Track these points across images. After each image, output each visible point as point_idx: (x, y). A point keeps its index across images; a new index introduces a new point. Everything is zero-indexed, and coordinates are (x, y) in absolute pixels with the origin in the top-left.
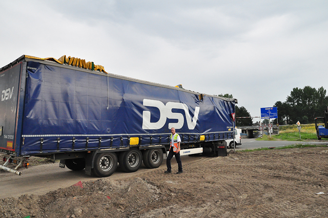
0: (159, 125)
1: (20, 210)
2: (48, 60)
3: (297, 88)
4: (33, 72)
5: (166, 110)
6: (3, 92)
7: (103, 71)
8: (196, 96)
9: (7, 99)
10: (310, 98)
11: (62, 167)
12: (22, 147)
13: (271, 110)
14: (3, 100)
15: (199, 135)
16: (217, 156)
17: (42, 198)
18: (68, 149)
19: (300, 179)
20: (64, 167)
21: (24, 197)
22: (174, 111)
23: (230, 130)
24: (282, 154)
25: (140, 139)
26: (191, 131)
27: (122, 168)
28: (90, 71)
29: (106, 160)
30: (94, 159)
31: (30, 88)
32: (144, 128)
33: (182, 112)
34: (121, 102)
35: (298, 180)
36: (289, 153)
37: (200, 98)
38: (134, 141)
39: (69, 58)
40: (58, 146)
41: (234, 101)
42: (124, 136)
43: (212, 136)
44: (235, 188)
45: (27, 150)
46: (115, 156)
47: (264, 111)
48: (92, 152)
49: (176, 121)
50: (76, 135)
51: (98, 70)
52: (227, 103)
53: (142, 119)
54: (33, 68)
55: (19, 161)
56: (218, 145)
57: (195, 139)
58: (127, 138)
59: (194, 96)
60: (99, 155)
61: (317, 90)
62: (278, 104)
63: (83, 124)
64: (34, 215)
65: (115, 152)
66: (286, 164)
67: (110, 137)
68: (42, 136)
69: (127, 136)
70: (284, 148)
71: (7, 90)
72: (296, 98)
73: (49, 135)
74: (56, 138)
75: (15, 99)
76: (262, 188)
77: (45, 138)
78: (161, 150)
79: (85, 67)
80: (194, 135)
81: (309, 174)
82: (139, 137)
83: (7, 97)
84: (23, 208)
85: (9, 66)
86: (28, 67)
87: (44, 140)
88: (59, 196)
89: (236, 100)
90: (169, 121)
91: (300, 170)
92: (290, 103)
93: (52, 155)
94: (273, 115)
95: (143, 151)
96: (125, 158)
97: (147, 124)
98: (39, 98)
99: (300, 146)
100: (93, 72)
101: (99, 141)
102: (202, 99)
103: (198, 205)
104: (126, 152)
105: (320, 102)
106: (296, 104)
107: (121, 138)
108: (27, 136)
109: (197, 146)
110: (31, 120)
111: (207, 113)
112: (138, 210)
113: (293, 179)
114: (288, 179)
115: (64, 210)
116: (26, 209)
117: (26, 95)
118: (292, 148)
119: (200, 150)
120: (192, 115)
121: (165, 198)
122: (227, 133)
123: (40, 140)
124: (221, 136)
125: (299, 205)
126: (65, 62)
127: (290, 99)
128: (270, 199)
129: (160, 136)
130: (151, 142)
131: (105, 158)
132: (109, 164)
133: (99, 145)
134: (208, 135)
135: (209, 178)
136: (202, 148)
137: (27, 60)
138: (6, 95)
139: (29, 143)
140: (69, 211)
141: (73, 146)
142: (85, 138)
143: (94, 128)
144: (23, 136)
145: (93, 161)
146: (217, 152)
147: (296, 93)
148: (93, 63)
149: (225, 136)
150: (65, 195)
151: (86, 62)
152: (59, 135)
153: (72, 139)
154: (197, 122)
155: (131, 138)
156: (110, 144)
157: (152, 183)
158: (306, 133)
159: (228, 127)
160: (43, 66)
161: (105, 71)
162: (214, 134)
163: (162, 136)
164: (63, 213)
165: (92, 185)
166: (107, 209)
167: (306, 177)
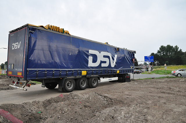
0: (96, 64)
1: (35, 108)
2: (40, 27)
3: (163, 46)
4: (33, 34)
5: (100, 56)
6: (13, 44)
7: (68, 34)
8: (115, 49)
9: (16, 48)
10: (170, 51)
11: (43, 87)
12: (27, 75)
13: (150, 58)
14: (13, 49)
15: (117, 70)
16: (125, 82)
17: (43, 102)
18: (51, 77)
19: (175, 93)
20: (45, 87)
21: (35, 102)
22: (105, 56)
23: (132, 68)
24: (160, 81)
25: (87, 72)
26: (112, 68)
27: (77, 88)
28: (61, 34)
29: (69, 83)
30: (63, 83)
31: (31, 42)
32: (89, 66)
33: (108, 57)
34: (78, 51)
35: (174, 94)
36: (164, 81)
37: (117, 50)
38: (84, 73)
39: (51, 26)
40: (45, 75)
41: (134, 52)
42: (79, 70)
43: (123, 71)
44: (143, 98)
45: (30, 77)
46: (74, 81)
47: (146, 58)
48: (62, 78)
49: (105, 62)
50: (55, 69)
51: (66, 33)
52: (131, 53)
53: (88, 61)
54: (32, 31)
55: (24, 83)
56: (126, 76)
57: (114, 72)
58: (80, 71)
59: (114, 49)
60: (66, 80)
61: (174, 47)
62: (153, 54)
63: (58, 63)
64: (42, 111)
65: (74, 79)
66: (164, 86)
67: (72, 71)
68: (37, 69)
69: (81, 70)
70: (160, 78)
71: (16, 44)
72: (162, 51)
73: (41, 69)
74: (44, 71)
75: (22, 48)
76: (157, 98)
77: (39, 71)
78: (97, 78)
79: (59, 31)
80: (114, 70)
81: (179, 91)
82: (87, 70)
83: (16, 47)
84: (36, 108)
85: (17, 30)
86: (30, 31)
87: (38, 71)
88: (52, 102)
89: (135, 51)
90: (102, 62)
91: (173, 89)
92: (159, 54)
93: (42, 80)
94: (151, 60)
95: (88, 79)
96: (79, 82)
97: (91, 64)
98: (36, 48)
99: (168, 77)
100: (63, 34)
101: (66, 72)
102: (118, 51)
103: (128, 106)
104: (80, 79)
105: (175, 54)
106: (162, 54)
107: (78, 71)
108: (30, 69)
109: (115, 76)
110: (32, 60)
111: (121, 58)
112: (98, 109)
113: (171, 94)
114: (169, 93)
115: (57, 109)
116: (37, 108)
117: (29, 46)
118: (164, 78)
119: (116, 78)
120: (113, 59)
121: (110, 103)
122: (130, 70)
123: (36, 72)
124: (127, 71)
125: (181, 106)
126: (49, 28)
127: (159, 52)
128: (165, 103)
129: (97, 70)
130: (92, 74)
131: (69, 82)
132: (71, 85)
133: (67, 75)
134: (121, 70)
135: (127, 93)
136: (118, 77)
137: (29, 27)
138: (15, 46)
139: (31, 73)
140: (60, 109)
141: (53, 75)
142: (59, 71)
143: (64, 65)
144: (27, 69)
145: (63, 84)
146: (125, 80)
147: (162, 48)
148: (63, 29)
149: (129, 71)
150: (55, 102)
151: (60, 28)
152: (46, 69)
153: (53, 72)
154: (116, 63)
155: (82, 71)
156: (72, 74)
157: (100, 95)
158: (168, 71)
159: (131, 66)
160: (37, 30)
161: (70, 34)
162: (124, 70)
163: (98, 70)
164: (57, 110)
165: (68, 96)
166: (81, 108)
167: (178, 92)
